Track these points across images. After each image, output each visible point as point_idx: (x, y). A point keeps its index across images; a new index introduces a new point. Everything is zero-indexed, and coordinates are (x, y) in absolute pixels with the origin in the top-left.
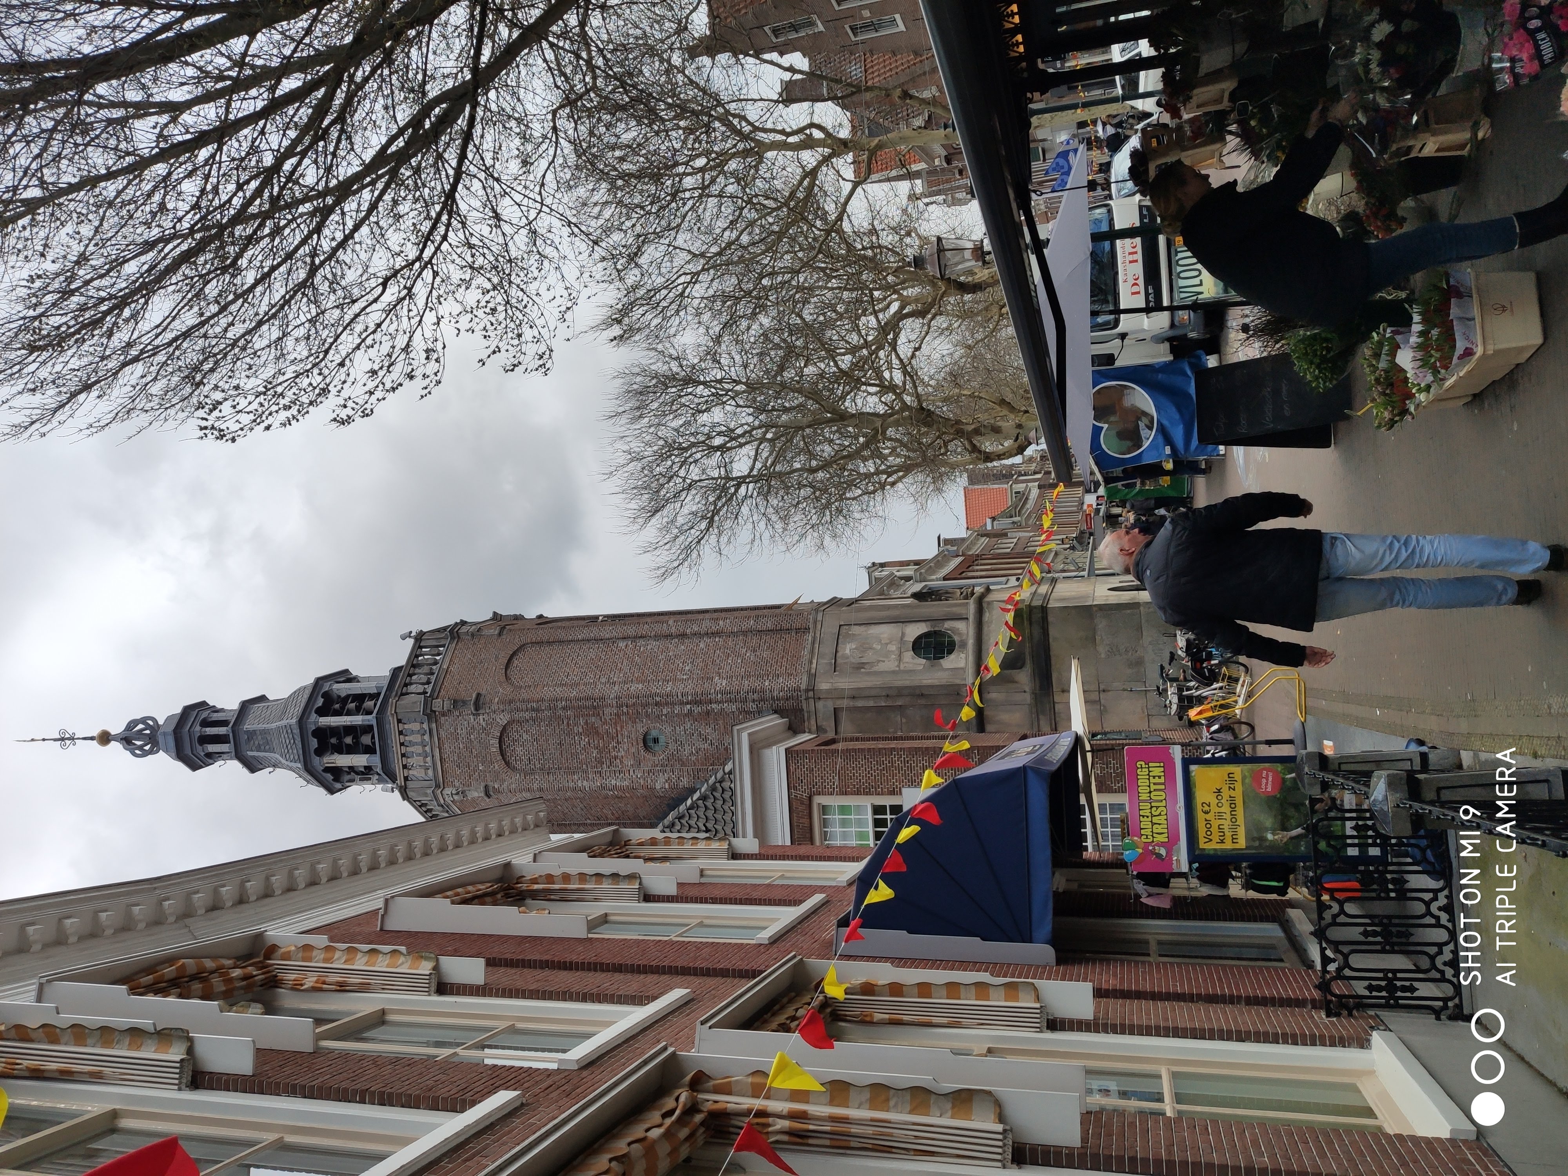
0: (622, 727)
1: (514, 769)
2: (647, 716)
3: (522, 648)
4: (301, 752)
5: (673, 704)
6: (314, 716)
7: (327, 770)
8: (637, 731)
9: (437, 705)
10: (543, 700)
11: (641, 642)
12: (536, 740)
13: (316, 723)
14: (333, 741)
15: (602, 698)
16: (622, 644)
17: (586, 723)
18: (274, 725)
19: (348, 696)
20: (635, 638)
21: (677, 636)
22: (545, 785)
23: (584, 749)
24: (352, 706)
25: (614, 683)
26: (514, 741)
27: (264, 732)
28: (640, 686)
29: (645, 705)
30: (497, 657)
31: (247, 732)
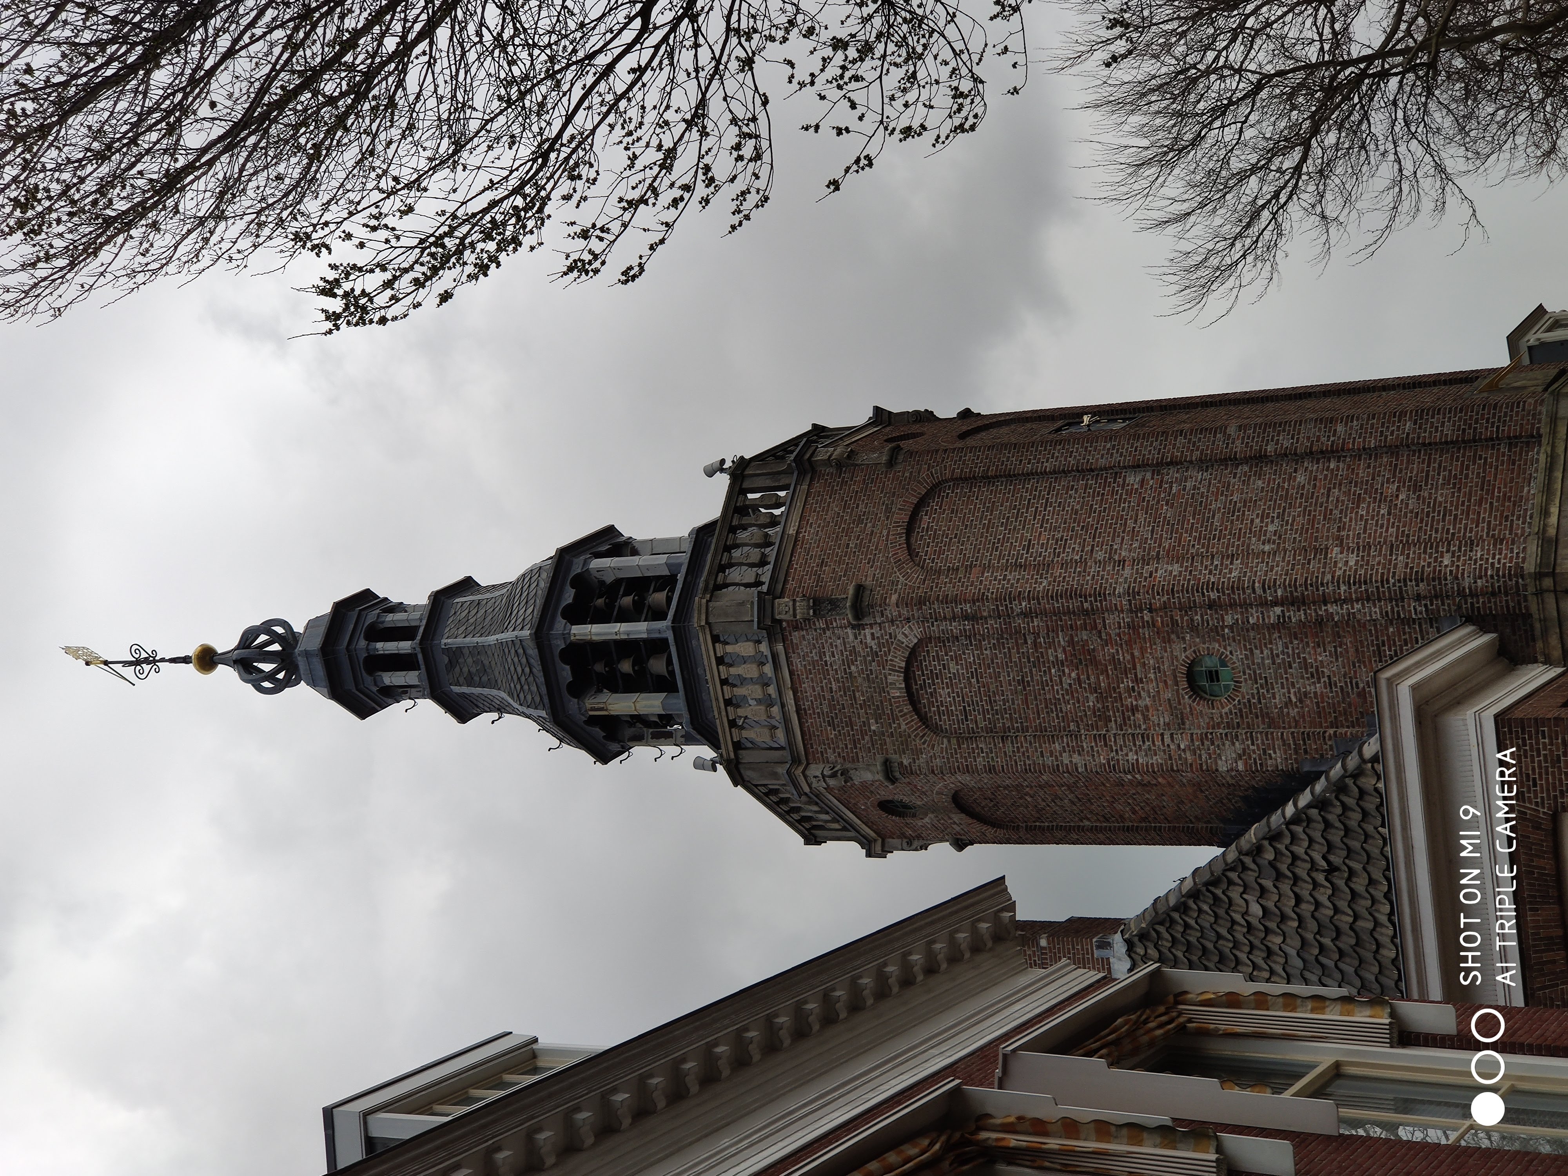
0: (1143, 650)
1: (936, 730)
2: (1193, 628)
3: (934, 490)
4: (544, 690)
5: (1246, 606)
6: (560, 623)
7: (593, 721)
8: (1174, 658)
9: (783, 607)
10: (982, 598)
11: (1173, 474)
12: (975, 674)
13: (565, 636)
14: (599, 667)
15: (1100, 595)
16: (1133, 479)
17: (1071, 642)
18: (492, 639)
19: (618, 582)
20: (1159, 467)
21: (1246, 460)
22: (999, 762)
23: (1070, 691)
24: (627, 601)
25: (1122, 562)
26: (934, 676)
27: (478, 651)
28: (1176, 568)
29: (1187, 608)
30: (888, 510)
31: (448, 651)
